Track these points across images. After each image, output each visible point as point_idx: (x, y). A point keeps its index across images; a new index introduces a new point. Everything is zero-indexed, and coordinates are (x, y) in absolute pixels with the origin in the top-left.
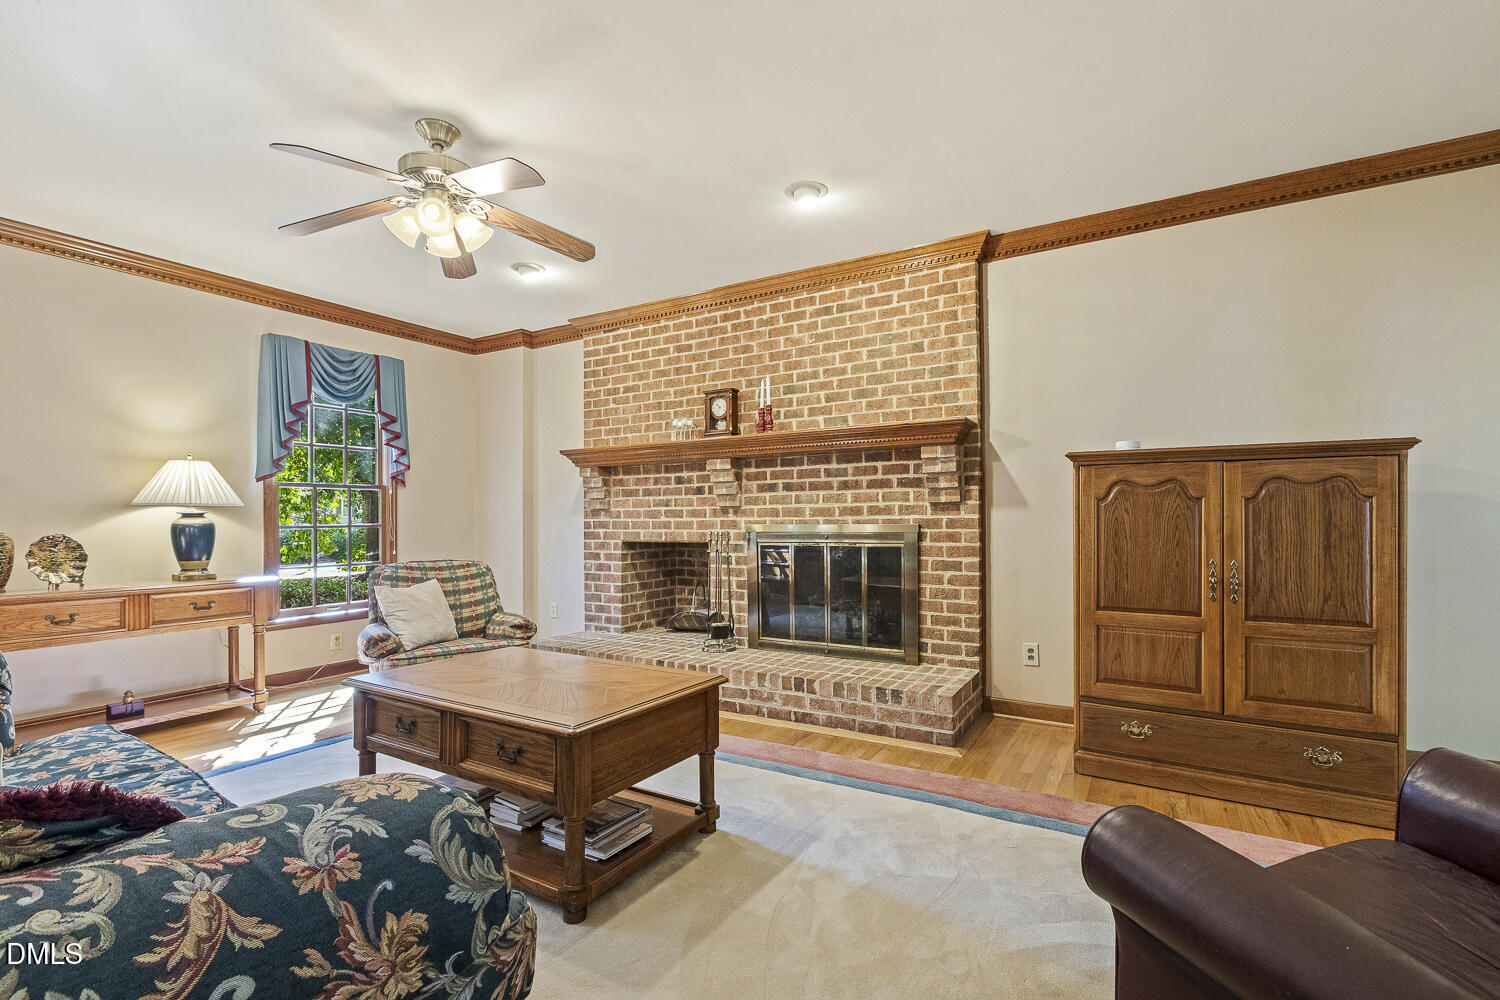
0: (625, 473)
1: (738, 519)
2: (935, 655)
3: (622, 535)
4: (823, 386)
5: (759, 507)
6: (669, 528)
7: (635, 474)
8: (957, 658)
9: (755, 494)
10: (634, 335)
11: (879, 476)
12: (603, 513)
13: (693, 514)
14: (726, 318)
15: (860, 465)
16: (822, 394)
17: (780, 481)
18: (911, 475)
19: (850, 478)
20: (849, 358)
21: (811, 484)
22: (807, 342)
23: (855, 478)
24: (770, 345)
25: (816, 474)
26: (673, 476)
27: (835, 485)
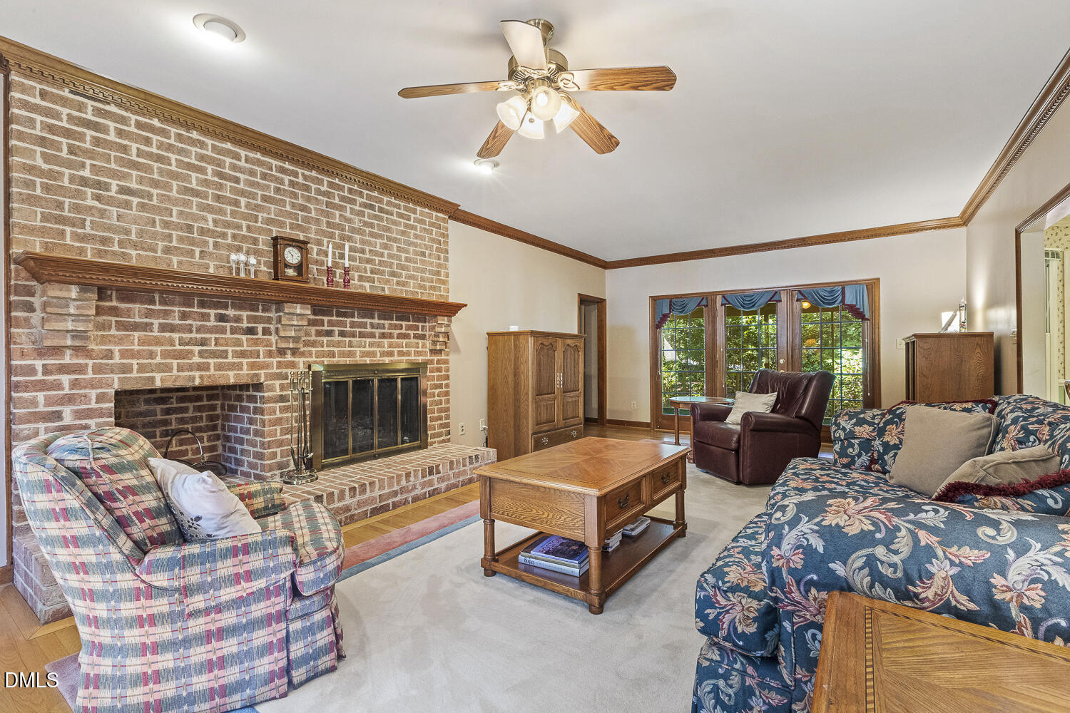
0: (122, 299)
1: (296, 360)
2: (432, 440)
3: (117, 382)
4: (369, 261)
5: (317, 349)
6: (208, 369)
7: (142, 302)
8: (441, 439)
9: (313, 338)
10: (139, 125)
11: (403, 331)
12: (68, 352)
13: (242, 354)
14: (282, 170)
15: (392, 322)
16: (368, 266)
17: (336, 329)
18: (420, 332)
19: (386, 331)
20: (385, 247)
21: (360, 333)
22: (357, 225)
23: (389, 331)
24: (328, 215)
25: (364, 325)
26: (212, 312)
27: (377, 335)
